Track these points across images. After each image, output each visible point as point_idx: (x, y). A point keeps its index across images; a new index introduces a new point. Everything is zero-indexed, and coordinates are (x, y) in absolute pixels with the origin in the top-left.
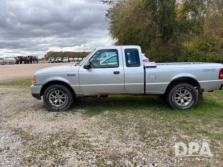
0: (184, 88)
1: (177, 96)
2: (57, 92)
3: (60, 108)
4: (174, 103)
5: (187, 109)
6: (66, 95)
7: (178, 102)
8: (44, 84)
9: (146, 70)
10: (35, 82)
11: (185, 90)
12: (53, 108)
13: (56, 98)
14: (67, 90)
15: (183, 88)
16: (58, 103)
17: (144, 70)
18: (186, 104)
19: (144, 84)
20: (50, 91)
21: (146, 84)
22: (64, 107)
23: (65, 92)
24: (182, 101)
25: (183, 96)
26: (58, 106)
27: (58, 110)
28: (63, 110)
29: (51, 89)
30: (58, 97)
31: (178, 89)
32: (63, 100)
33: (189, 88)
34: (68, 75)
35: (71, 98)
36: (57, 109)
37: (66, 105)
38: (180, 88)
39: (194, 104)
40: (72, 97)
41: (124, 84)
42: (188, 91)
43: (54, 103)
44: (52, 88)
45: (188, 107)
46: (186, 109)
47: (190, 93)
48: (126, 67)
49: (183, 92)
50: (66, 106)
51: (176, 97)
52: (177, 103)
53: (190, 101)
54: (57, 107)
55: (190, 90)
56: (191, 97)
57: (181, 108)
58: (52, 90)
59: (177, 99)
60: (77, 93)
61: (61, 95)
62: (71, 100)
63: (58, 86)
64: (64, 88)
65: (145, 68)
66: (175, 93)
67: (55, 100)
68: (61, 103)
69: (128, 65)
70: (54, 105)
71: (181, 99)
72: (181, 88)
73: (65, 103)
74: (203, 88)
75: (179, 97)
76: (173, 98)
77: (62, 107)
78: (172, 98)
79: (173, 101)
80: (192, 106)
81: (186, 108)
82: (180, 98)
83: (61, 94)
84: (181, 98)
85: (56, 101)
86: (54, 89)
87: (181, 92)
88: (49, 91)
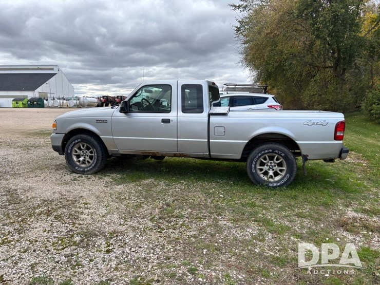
0: (273, 152)
1: (262, 164)
2: (83, 146)
3: (86, 170)
4: (255, 175)
5: (276, 187)
6: (94, 150)
7: (263, 173)
8: (66, 133)
9: (211, 118)
10: (55, 128)
11: (274, 154)
12: (76, 168)
13: (82, 154)
14: (95, 143)
15: (271, 151)
16: (84, 162)
17: (207, 118)
18: (277, 178)
19: (207, 140)
20: (74, 143)
21: (211, 140)
22: (91, 167)
23: (94, 147)
24: (271, 173)
25: (273, 164)
26: (83, 166)
27: (83, 172)
28: (89, 173)
29: (74, 141)
30: (85, 153)
31: (262, 152)
32: (91, 158)
33: (280, 152)
34: (98, 121)
35: (100, 155)
36: (81, 170)
37: (93, 165)
38: (264, 150)
39: (288, 180)
40: (102, 155)
41: (176, 139)
42: (280, 157)
43: (79, 161)
44: (76, 139)
45: (279, 184)
46: (274, 187)
47: (284, 161)
48: (181, 114)
49: (271, 158)
50: (94, 167)
51: (260, 165)
52: (262, 176)
53: (283, 174)
54: (82, 168)
55: (283, 155)
56: (284, 168)
57: (267, 185)
58: (76, 141)
59: (261, 170)
60: (110, 148)
61: (88, 150)
62: (100, 159)
63: (85, 136)
64: (93, 140)
65: (210, 115)
66: (258, 159)
67: (80, 157)
68: (88, 162)
69: (184, 110)
70: (78, 163)
71: (269, 170)
72: (266, 151)
73: (93, 163)
74: (305, 154)
75: (265, 166)
76: (253, 166)
77: (89, 169)
78: (251, 166)
79: (254, 171)
80: (286, 182)
81: (275, 185)
82: (268, 168)
83: (88, 148)
84: (270, 167)
85: (81, 159)
86: (79, 140)
87: (267, 157)
88: (72, 143)
